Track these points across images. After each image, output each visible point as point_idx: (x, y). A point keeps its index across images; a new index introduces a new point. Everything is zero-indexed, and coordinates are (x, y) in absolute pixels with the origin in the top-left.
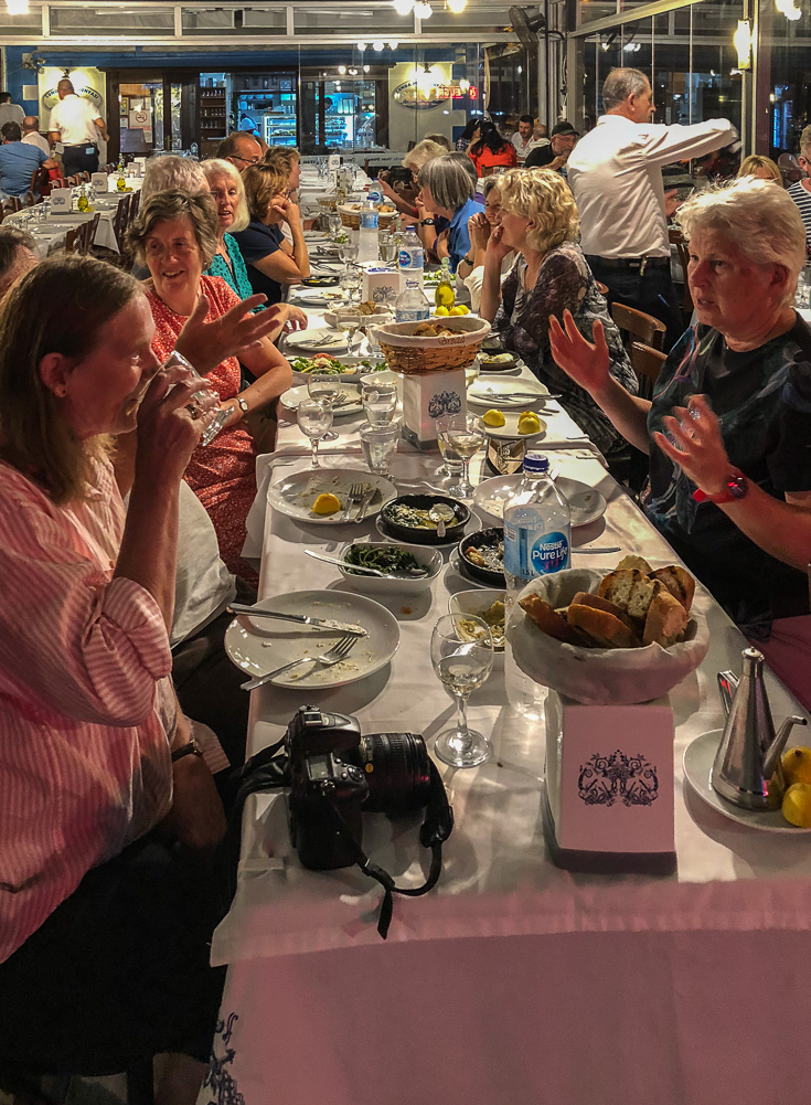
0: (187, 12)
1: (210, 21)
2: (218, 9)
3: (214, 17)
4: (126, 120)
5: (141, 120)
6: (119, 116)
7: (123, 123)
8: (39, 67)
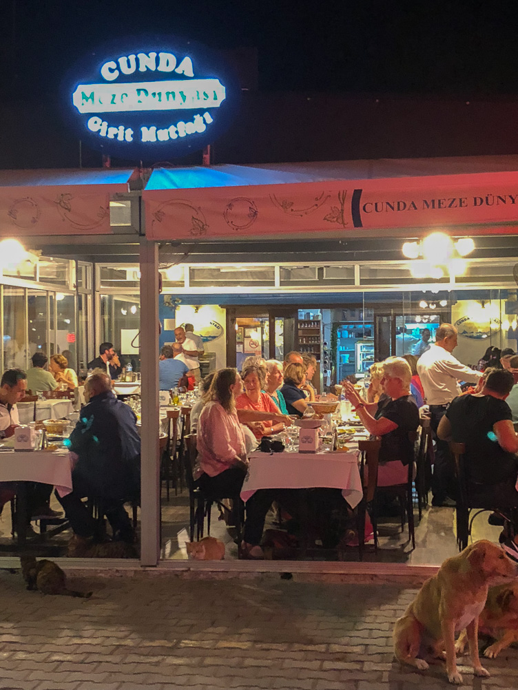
0: (284, 269)
1: (300, 275)
2: (305, 267)
3: (303, 272)
4: (242, 345)
5: (254, 346)
6: (235, 343)
7: (239, 348)
8: (176, 305)
